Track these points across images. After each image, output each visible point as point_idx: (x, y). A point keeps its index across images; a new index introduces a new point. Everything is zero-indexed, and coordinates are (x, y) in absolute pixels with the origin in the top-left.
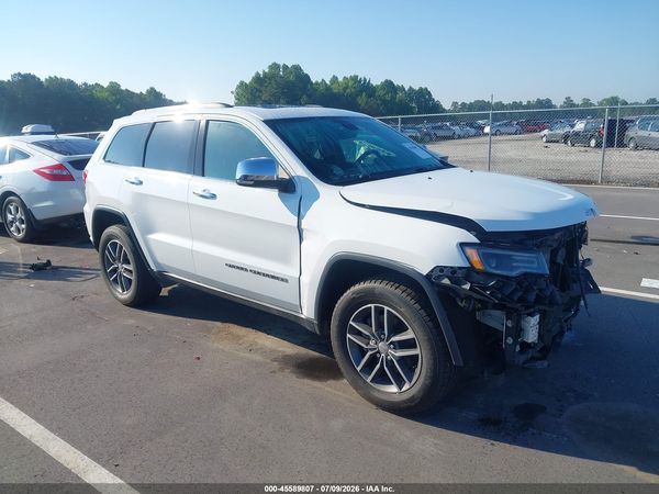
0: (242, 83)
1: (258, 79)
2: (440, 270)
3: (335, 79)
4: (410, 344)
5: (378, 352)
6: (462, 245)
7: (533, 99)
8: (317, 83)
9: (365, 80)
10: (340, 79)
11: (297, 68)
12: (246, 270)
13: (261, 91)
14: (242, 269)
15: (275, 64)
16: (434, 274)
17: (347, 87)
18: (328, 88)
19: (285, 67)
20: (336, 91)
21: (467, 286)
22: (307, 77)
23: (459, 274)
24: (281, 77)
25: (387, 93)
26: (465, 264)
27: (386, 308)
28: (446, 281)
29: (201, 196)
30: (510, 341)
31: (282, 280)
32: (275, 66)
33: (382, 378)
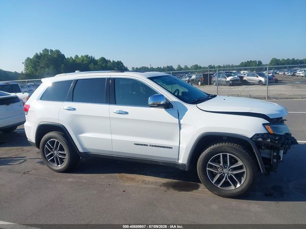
0: (28, 58)
1: (37, 56)
2: (257, 135)
3: (77, 56)
4: (241, 167)
5: (224, 173)
6: (264, 125)
7: (166, 66)
8: (68, 59)
9: (92, 57)
10: (80, 57)
11: (58, 52)
12: (147, 145)
13: (39, 62)
14: (145, 145)
15: (46, 49)
16: (255, 137)
17: (83, 61)
18: (74, 61)
19: (52, 51)
20: (78, 62)
21: (269, 140)
22: (63, 56)
23: (265, 136)
24: (50, 55)
25: (103, 63)
26: (266, 132)
27: (228, 154)
28: (260, 139)
29: (119, 113)
30: (275, 161)
31: (169, 148)
32: (46, 50)
33: (226, 184)
